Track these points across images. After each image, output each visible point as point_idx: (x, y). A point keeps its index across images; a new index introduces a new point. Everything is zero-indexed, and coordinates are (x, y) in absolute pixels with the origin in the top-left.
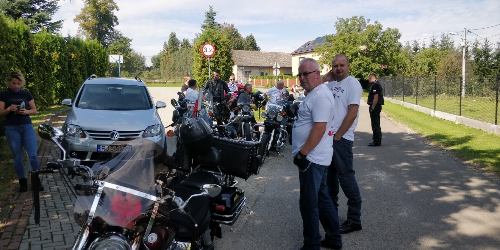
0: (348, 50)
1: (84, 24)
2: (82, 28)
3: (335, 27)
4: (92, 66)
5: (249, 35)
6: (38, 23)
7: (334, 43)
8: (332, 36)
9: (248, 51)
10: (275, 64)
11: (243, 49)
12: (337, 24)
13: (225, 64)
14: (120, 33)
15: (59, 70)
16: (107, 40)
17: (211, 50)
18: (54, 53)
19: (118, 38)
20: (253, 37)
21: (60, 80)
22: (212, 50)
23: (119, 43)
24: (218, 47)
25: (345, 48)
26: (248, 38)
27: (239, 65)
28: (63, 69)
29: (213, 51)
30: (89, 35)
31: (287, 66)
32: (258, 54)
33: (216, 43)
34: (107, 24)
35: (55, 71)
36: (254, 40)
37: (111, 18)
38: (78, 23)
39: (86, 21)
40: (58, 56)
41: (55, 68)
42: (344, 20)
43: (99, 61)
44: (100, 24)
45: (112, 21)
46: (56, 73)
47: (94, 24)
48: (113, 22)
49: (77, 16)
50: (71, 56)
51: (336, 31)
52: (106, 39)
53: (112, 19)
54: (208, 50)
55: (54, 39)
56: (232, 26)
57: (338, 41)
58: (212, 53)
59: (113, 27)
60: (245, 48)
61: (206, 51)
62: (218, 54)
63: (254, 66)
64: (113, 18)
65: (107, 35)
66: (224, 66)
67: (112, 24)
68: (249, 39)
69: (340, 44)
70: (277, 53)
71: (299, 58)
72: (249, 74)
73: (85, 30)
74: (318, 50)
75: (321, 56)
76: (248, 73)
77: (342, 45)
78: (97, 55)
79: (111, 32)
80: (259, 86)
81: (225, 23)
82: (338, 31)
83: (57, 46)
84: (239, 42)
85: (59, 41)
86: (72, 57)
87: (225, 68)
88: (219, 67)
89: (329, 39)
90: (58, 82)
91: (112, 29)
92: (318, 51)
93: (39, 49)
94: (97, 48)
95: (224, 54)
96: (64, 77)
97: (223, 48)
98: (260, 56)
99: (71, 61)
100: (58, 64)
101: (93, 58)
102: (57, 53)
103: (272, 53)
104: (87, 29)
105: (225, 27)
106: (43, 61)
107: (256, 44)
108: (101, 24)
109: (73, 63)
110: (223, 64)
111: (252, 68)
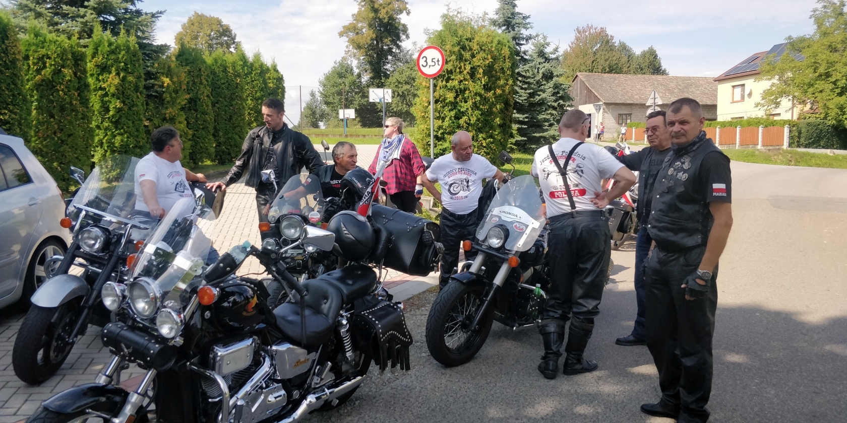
2: (351, 47)
8: (802, 40)
10: (652, 96)
14: (410, 52)
17: (435, 60)
20: (655, 51)
22: (438, 61)
27: (607, 102)
31: (709, 103)
34: (390, 39)
35: (111, 113)
36: (656, 56)
38: (345, 39)
40: (117, 81)
45: (399, 33)
46: (113, 116)
47: (369, 38)
48: (401, 35)
49: (344, 27)
51: (815, 27)
52: (388, 63)
53: (399, 29)
54: (430, 63)
56: (603, 30)
59: (400, 44)
61: (425, 65)
63: (638, 102)
64: (401, 27)
67: (399, 38)
68: (647, 56)
71: (734, 87)
72: (627, 119)
73: (356, 49)
76: (624, 117)
79: (397, 51)
81: (590, 25)
86: (165, 85)
91: (399, 47)
99: (164, 92)
100: (118, 98)
102: (118, 74)
104: (359, 47)
105: (590, 34)
107: (660, 64)
108: (381, 38)
109: (168, 96)
111: (633, 107)
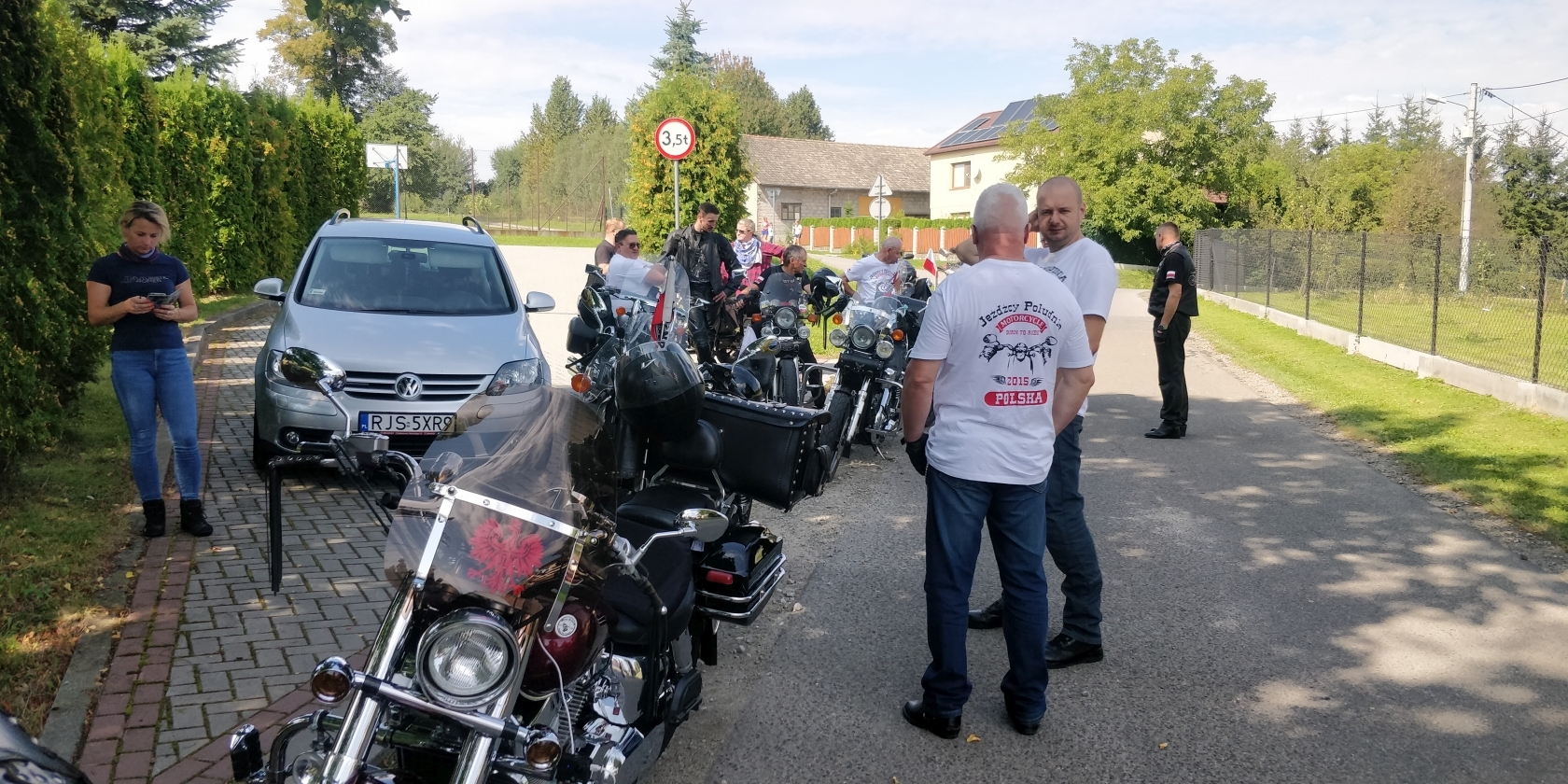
0: (1105, 142)
1: (289, 48)
2: (282, 59)
3: (1069, 71)
4: (320, 178)
5: (797, 90)
6: (166, 47)
7: (1062, 121)
8: (1056, 100)
9: (794, 141)
10: (878, 183)
11: (778, 135)
12: (1075, 62)
13: (724, 183)
14: (399, 75)
15: (225, 190)
16: (358, 97)
17: (682, 138)
18: (213, 140)
19: (392, 93)
20: (811, 96)
21: (229, 220)
22: (685, 138)
23: (394, 107)
24: (705, 129)
25: (1096, 138)
26: (793, 99)
27: (764, 182)
28: (239, 189)
29: (689, 141)
30: (305, 81)
31: (915, 189)
32: (825, 149)
33: (700, 118)
34: (360, 49)
35: (215, 194)
36: (812, 104)
37: (372, 30)
38: (270, 44)
39: (295, 37)
40: (223, 148)
41: (215, 185)
42: (1098, 50)
43: (341, 165)
44: (339, 49)
45: (376, 39)
46: (217, 199)
47: (320, 46)
48: (379, 42)
49: (268, 22)
50: (262, 149)
51: (1072, 82)
52: (355, 92)
53: (377, 33)
54: (673, 139)
55: (213, 98)
56: (747, 62)
57: (1075, 114)
58: (687, 147)
59: (378, 59)
60: (784, 129)
61: (667, 141)
62: (705, 152)
63: (811, 185)
64: (380, 29)
65: (358, 83)
66: (722, 187)
67: (375, 48)
68: (799, 102)
69: (1081, 125)
70: (883, 148)
71: (954, 165)
72: (794, 212)
73: (293, 64)
74: (1012, 140)
75: (1020, 161)
76: (790, 208)
77: (1086, 128)
78: (335, 146)
79: (373, 72)
80: (825, 249)
81: (726, 52)
82: (1078, 83)
83: (221, 118)
84: (768, 110)
85: (227, 102)
86: (266, 153)
87: (724, 194)
88: (705, 191)
89: (1046, 106)
90: (223, 225)
91: (375, 64)
92: (1012, 146)
93: (171, 126)
94: (336, 126)
95: (723, 151)
96: (241, 212)
97: (718, 132)
98: (832, 156)
99: (262, 163)
100: (225, 173)
101: (324, 155)
102: (223, 138)
103: (870, 147)
104: (301, 62)
105: (726, 65)
106: (181, 163)
107: (819, 118)
108: (342, 47)
109: (268, 169)
110: (718, 182)
111: (803, 192)
